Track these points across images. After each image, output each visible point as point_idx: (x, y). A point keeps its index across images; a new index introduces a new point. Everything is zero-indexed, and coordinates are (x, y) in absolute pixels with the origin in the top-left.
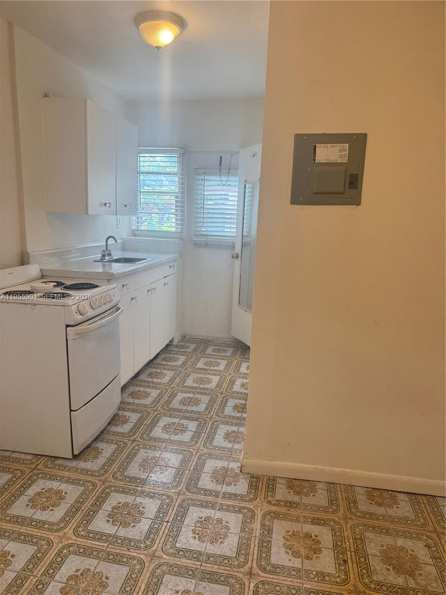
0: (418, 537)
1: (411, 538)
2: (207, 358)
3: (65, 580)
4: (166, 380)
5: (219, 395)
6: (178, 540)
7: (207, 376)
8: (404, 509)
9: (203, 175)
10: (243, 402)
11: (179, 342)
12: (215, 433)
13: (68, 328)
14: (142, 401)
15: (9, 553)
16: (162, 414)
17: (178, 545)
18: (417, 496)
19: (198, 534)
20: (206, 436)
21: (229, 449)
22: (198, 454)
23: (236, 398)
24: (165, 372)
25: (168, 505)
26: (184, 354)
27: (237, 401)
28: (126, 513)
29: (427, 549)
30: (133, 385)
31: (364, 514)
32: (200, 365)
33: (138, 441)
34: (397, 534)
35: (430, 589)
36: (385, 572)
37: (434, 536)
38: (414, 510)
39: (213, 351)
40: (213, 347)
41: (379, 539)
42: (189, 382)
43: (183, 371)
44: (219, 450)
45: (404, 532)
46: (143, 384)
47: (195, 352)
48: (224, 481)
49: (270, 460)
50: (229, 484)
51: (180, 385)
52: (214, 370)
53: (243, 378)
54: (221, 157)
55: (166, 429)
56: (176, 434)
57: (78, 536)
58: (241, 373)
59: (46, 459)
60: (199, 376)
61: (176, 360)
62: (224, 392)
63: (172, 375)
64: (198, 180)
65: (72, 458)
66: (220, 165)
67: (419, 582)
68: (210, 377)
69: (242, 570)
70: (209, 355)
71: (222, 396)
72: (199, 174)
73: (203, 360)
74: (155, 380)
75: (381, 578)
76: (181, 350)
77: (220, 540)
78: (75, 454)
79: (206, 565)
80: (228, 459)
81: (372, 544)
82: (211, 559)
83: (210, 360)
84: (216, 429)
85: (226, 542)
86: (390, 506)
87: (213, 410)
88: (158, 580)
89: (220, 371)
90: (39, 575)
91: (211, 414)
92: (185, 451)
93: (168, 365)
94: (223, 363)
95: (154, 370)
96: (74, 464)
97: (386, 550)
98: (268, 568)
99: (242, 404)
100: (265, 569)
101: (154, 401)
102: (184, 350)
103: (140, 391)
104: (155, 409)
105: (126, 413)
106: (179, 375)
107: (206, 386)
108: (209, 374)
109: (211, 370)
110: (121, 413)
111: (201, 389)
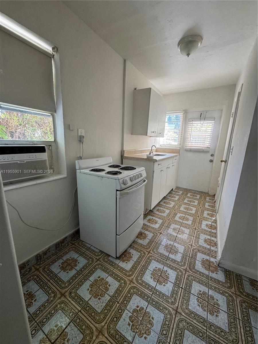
3: (131, 310)
4: (171, 206)
5: (197, 217)
6: (189, 303)
9: (192, 121)
11: (175, 189)
12: (199, 238)
13: (117, 192)
14: (162, 214)
15: (108, 283)
16: (172, 222)
19: (200, 303)
20: (194, 238)
21: (208, 249)
22: (192, 248)
24: (171, 202)
25: (181, 276)
26: (178, 195)
27: (207, 222)
28: (160, 275)
30: (150, 215)
32: (186, 201)
33: (163, 234)
39: (191, 195)
40: (191, 194)
42: (182, 209)
43: (178, 203)
44: (203, 248)
46: (162, 206)
47: (183, 195)
48: (209, 269)
50: (213, 272)
51: (178, 209)
52: (193, 205)
53: (207, 210)
54: (201, 113)
57: (138, 283)
58: (206, 208)
59: (104, 255)
60: (186, 206)
62: (199, 216)
63: (174, 204)
64: (189, 123)
65: (116, 258)
66: (201, 116)
70: (189, 197)
71: (199, 218)
72: (190, 121)
73: (187, 199)
74: (167, 205)
77: (215, 313)
78: (117, 256)
80: (209, 255)
82: (213, 328)
83: (190, 199)
84: (199, 235)
85: (220, 316)
87: (196, 225)
89: (196, 205)
90: (120, 302)
91: (195, 227)
93: (166, 206)
94: (197, 202)
95: (166, 201)
96: (117, 262)
99: (210, 224)
101: (167, 215)
102: (178, 193)
103: (161, 209)
104: (168, 219)
105: (156, 219)
106: (177, 204)
107: (190, 212)
108: (190, 206)
109: (191, 204)
110: (154, 218)
111: (188, 213)
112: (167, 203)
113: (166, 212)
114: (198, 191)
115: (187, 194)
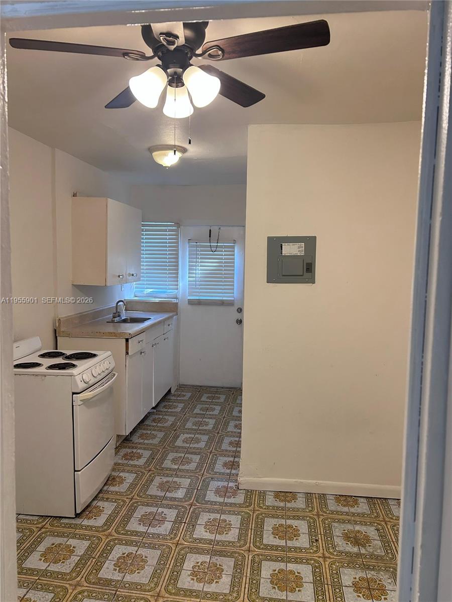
0: (371, 524)
1: (366, 525)
2: (203, 404)
3: (115, 559)
4: (168, 424)
5: (216, 434)
6: (194, 533)
7: (204, 420)
8: (363, 507)
10: (237, 439)
11: (175, 391)
12: (215, 463)
13: (74, 395)
14: (150, 441)
15: (71, 546)
16: (170, 451)
17: (194, 536)
18: (373, 499)
19: (209, 529)
21: (227, 473)
22: (203, 478)
23: (231, 437)
24: (166, 417)
25: (183, 512)
26: (181, 401)
27: (232, 439)
28: (152, 518)
29: (376, 531)
30: (141, 429)
31: (332, 512)
32: (197, 411)
33: (153, 471)
34: (356, 523)
35: (375, 553)
36: (345, 545)
37: (383, 523)
38: (371, 509)
39: (208, 398)
41: (343, 526)
42: (189, 425)
43: (183, 416)
44: (219, 475)
45: (361, 522)
46: (148, 427)
47: (192, 400)
48: (225, 495)
49: (261, 478)
50: (229, 497)
51: (181, 428)
52: (210, 415)
53: (236, 420)
55: (174, 461)
56: (183, 465)
57: (119, 533)
58: (234, 416)
59: (51, 520)
60: (197, 420)
61: (175, 407)
63: (173, 420)
65: (74, 516)
67: (369, 550)
68: (207, 420)
69: (243, 548)
70: (204, 401)
73: (199, 406)
74: (159, 425)
75: (341, 549)
76: (178, 398)
77: (225, 532)
78: (77, 512)
79: (216, 547)
80: (228, 480)
81: (337, 530)
82: (220, 543)
83: (206, 406)
84: (216, 460)
85: (230, 533)
86: (352, 506)
88: (183, 557)
89: (216, 415)
90: (97, 557)
91: (211, 449)
92: (193, 476)
93: (168, 412)
94: (218, 408)
95: (157, 416)
96: (78, 521)
97: (346, 533)
98: (262, 547)
99: (236, 441)
100: (259, 547)
101: (160, 441)
102: (182, 398)
103: (147, 434)
104: (162, 447)
105: (139, 451)
106: (179, 420)
107: (205, 428)
108: (206, 418)
109: (207, 415)
110: (134, 451)
111: (200, 430)
112: (159, 421)
113: (158, 436)
114: (222, 388)
115: (200, 397)
